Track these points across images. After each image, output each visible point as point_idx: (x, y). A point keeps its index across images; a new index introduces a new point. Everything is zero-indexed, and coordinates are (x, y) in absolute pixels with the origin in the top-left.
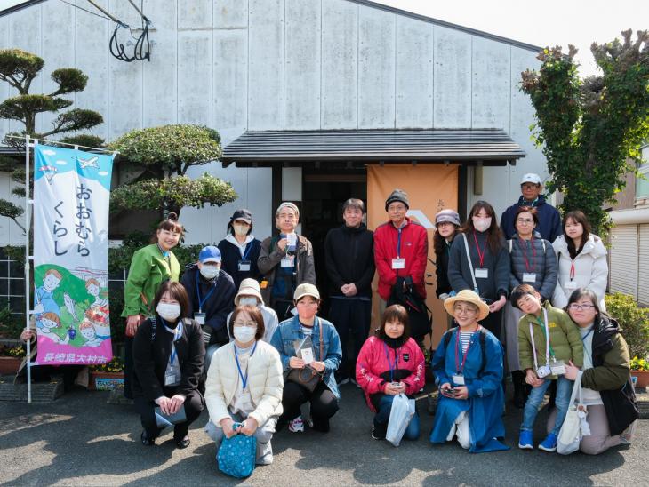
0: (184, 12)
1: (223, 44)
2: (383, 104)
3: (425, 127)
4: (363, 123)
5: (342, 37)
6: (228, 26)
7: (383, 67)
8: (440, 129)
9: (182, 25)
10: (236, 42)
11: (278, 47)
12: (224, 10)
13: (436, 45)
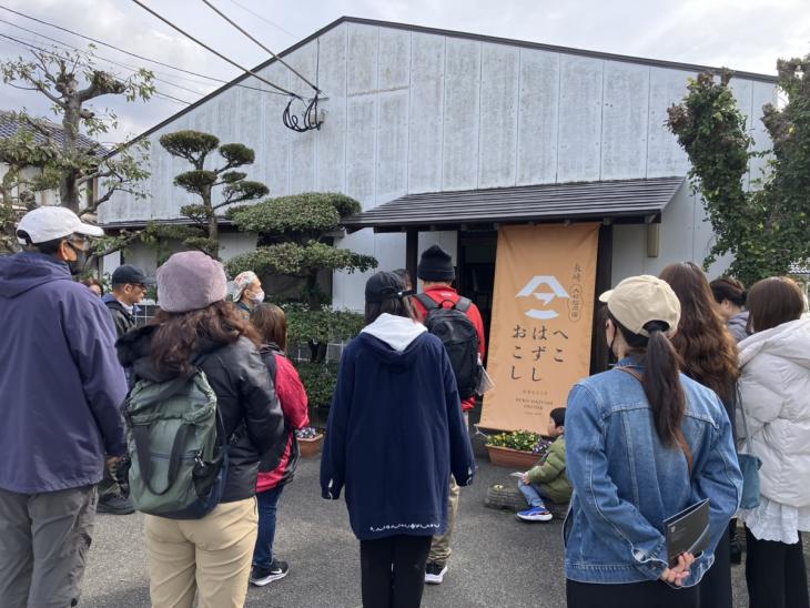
0: (353, 78)
1: (386, 106)
2: (544, 156)
3: (590, 180)
4: (522, 180)
5: (501, 86)
6: (391, 87)
7: (545, 115)
8: (608, 182)
9: (351, 91)
10: (399, 103)
11: (437, 105)
12: (388, 70)
13: (606, 82)
